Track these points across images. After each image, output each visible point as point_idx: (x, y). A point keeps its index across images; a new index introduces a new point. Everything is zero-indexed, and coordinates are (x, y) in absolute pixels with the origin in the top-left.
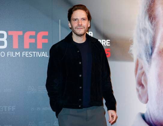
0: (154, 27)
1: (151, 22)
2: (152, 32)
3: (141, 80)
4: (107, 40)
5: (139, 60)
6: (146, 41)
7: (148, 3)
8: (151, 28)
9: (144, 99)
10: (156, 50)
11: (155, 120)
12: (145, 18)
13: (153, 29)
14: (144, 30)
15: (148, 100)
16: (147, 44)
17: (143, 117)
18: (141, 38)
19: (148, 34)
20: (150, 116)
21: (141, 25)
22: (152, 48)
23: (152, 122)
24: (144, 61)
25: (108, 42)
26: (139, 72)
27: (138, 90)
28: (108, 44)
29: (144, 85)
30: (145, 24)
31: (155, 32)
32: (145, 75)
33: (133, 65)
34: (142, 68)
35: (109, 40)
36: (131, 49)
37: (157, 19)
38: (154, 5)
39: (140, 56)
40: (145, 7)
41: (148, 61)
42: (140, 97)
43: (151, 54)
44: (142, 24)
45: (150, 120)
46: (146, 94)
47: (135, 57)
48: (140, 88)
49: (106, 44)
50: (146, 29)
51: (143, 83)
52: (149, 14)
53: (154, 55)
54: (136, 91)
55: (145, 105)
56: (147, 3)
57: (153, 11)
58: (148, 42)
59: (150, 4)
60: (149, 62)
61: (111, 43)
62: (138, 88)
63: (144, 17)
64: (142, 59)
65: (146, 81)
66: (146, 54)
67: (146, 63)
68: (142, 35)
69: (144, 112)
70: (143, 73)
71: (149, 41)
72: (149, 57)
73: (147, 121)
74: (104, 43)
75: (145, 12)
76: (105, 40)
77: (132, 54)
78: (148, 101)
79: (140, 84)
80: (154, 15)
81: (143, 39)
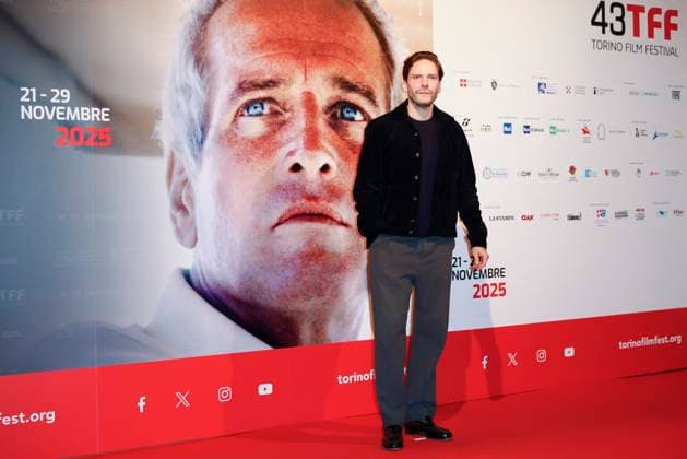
0: (207, 83)
1: (201, 74)
2: (201, 92)
3: (181, 197)
4: (103, 110)
5: (175, 152)
6: (190, 113)
7: (194, 33)
8: (200, 84)
9: (188, 238)
10: (211, 133)
11: (214, 283)
12: (186, 63)
13: (205, 88)
14: (186, 90)
15: (196, 239)
16: (192, 121)
17: (187, 277)
18: (178, 106)
19: (193, 97)
20: (202, 274)
21: (178, 78)
22: (204, 129)
23: (206, 288)
24: (186, 157)
25: (106, 112)
26: (176, 179)
27: (174, 220)
28: (106, 117)
29: (189, 208)
30: (187, 74)
31: (209, 93)
32: (189, 187)
33: (161, 165)
34: (182, 171)
35: (108, 110)
36: (157, 128)
37: (213, 68)
38: (205, 37)
39: (177, 144)
40: (186, 40)
41: (195, 157)
42: (179, 232)
43: (202, 142)
44: (181, 76)
45: (202, 282)
46: (192, 226)
47: (167, 146)
48: (178, 215)
49: (100, 116)
50: (190, 87)
51: (185, 203)
52: (196, 57)
53: (208, 143)
54: (169, 219)
55: (191, 251)
56: (190, 33)
57: (203, 49)
58: (195, 116)
59: (198, 36)
60: (197, 158)
61: (111, 114)
62: (174, 213)
63: (183, 62)
64: (182, 152)
65: (191, 199)
66: (191, 140)
67: (191, 160)
68: (182, 100)
69: (188, 266)
70: (185, 182)
71: (196, 113)
72: (196, 148)
73: (196, 285)
74: (97, 115)
75: (187, 51)
76: (97, 109)
77: (159, 141)
78: (198, 244)
79: (180, 206)
80: (206, 59)
81: (184, 109)
